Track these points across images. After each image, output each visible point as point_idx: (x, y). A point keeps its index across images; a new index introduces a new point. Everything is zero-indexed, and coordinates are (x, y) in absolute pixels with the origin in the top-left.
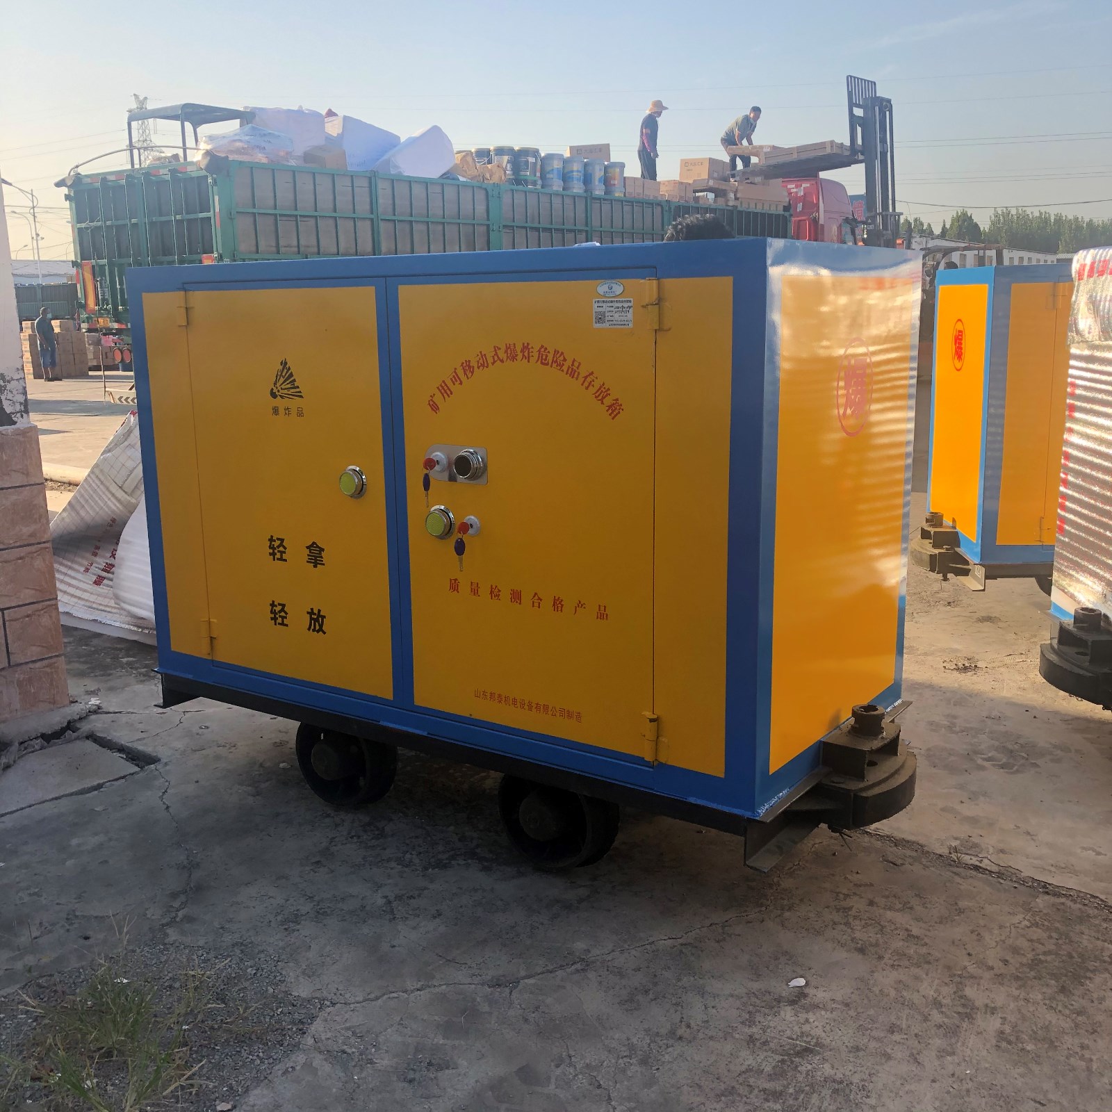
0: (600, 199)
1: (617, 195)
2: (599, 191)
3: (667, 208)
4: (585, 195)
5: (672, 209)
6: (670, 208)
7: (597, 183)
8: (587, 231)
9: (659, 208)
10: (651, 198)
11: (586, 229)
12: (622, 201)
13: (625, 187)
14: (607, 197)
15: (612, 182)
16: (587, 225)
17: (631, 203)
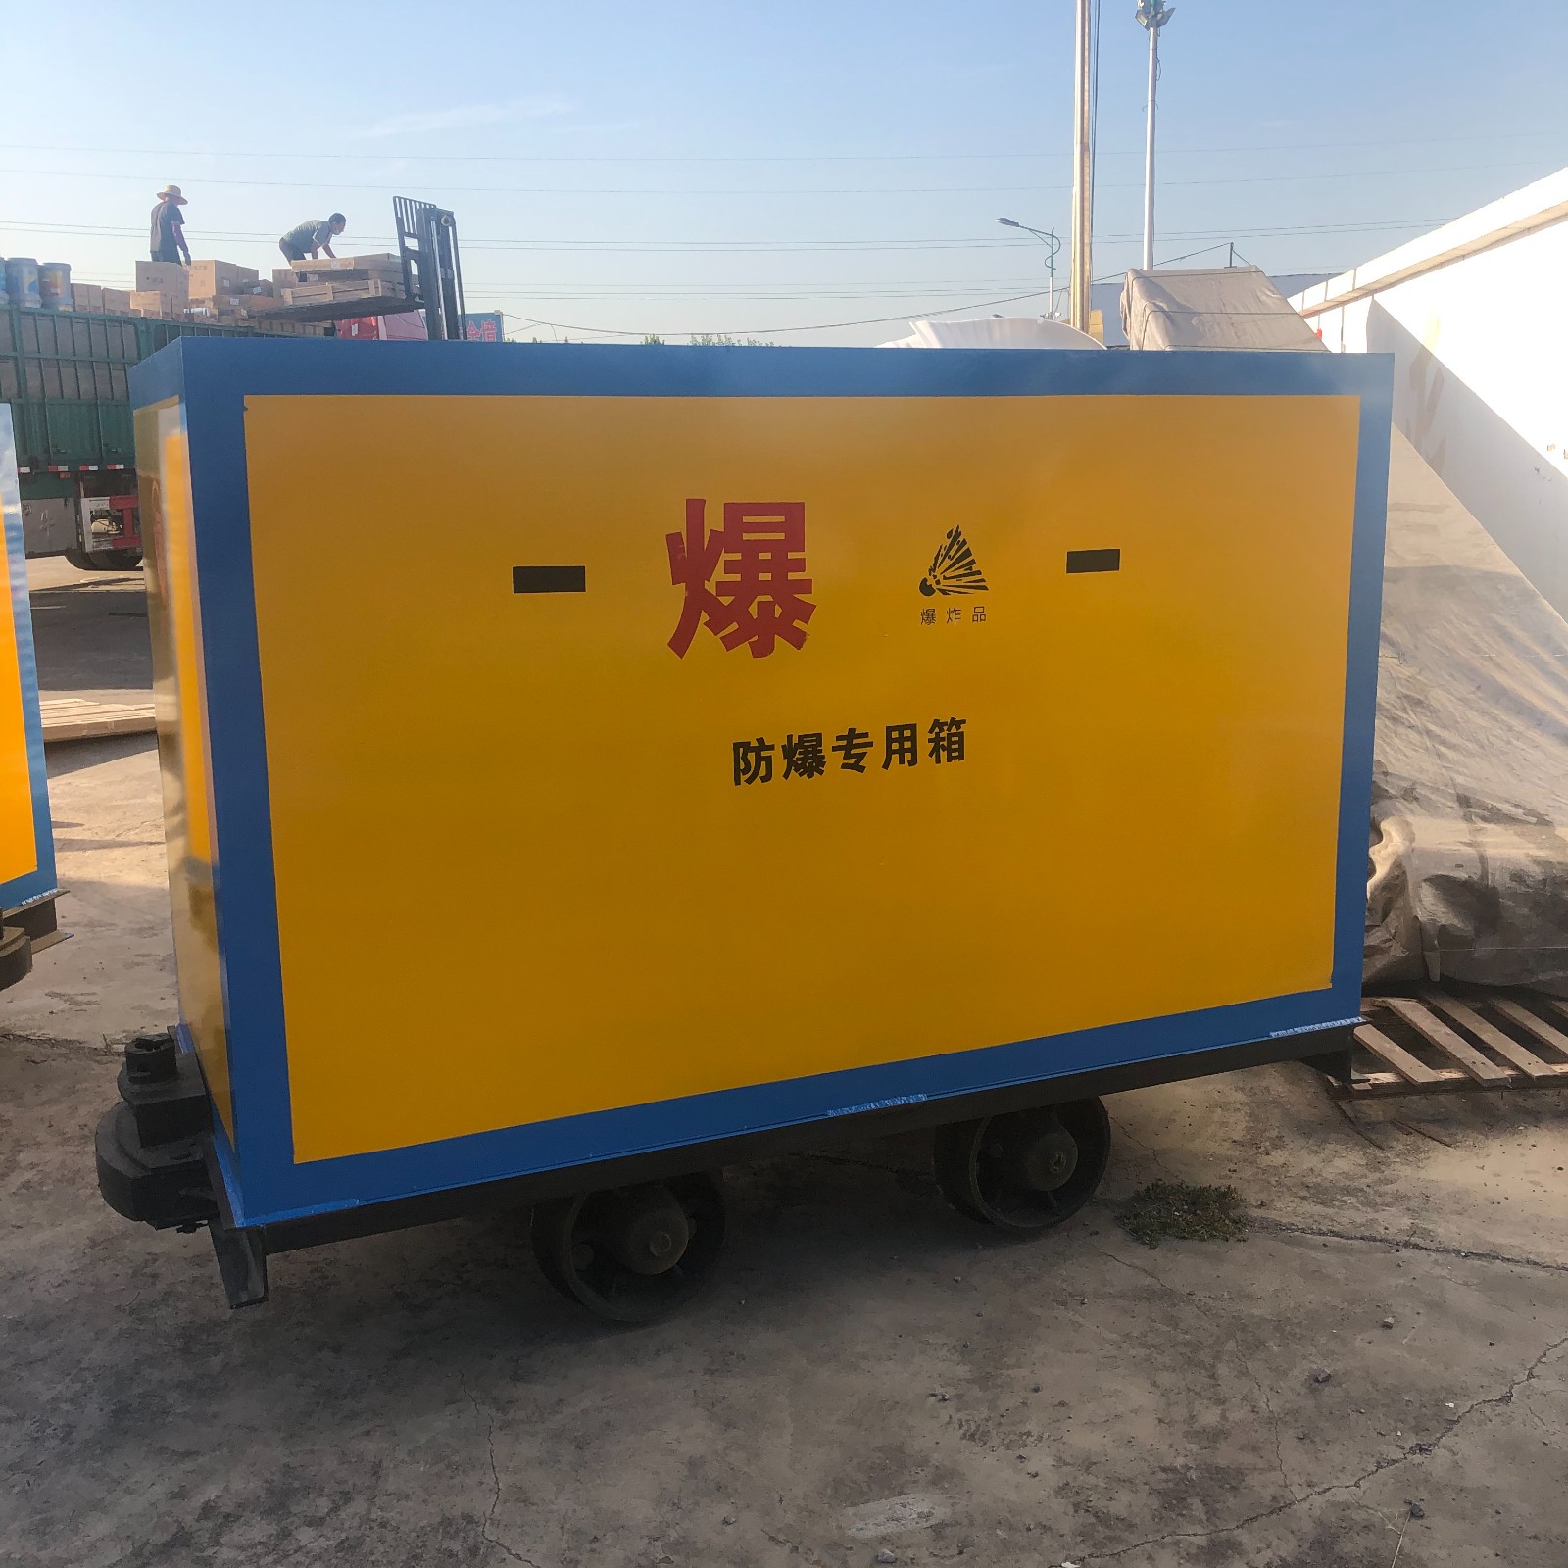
0: (33, 314)
1: (61, 308)
2: (32, 302)
3: (143, 328)
4: (8, 307)
5: (151, 330)
6: (148, 329)
7: (27, 292)
8: (15, 358)
9: (131, 328)
10: (118, 314)
11: (13, 354)
12: (70, 318)
13: (73, 298)
14: (43, 310)
15: (53, 291)
16: (15, 349)
17: (87, 320)
